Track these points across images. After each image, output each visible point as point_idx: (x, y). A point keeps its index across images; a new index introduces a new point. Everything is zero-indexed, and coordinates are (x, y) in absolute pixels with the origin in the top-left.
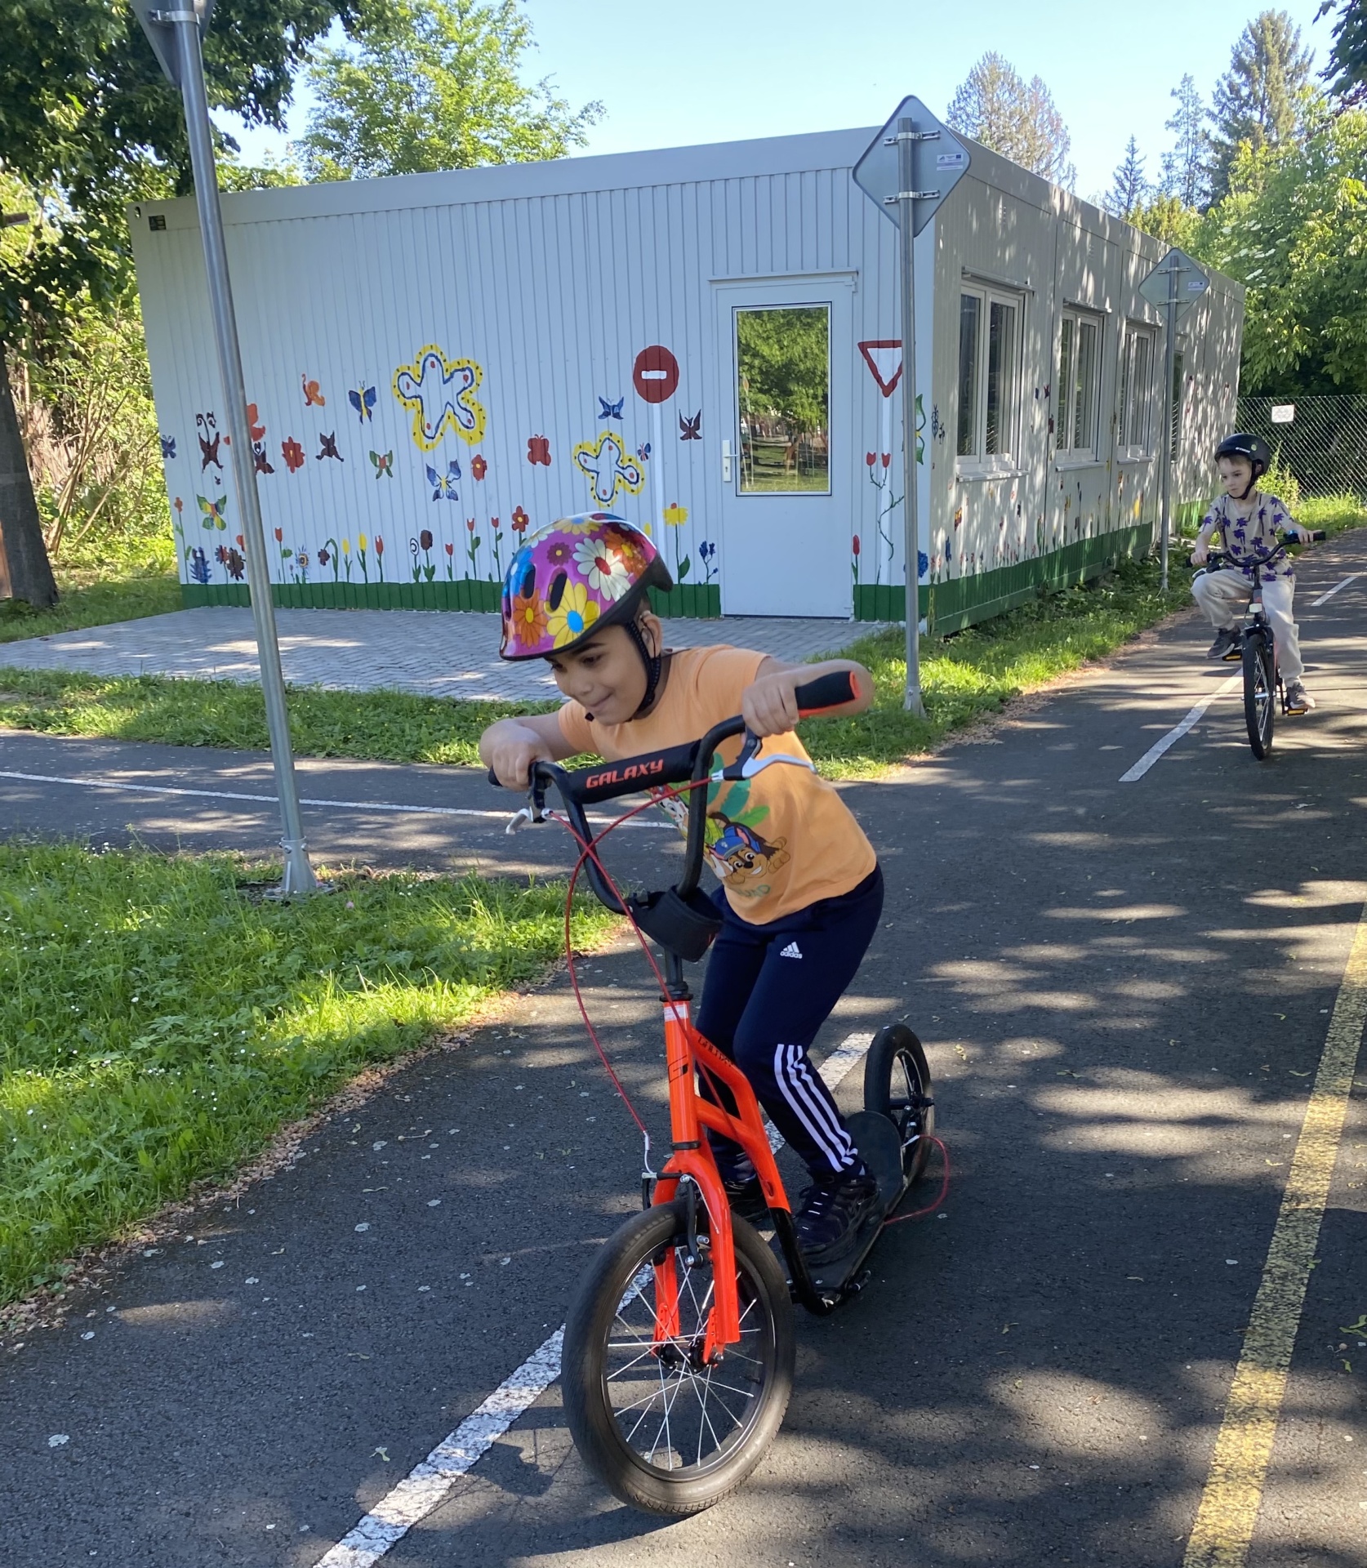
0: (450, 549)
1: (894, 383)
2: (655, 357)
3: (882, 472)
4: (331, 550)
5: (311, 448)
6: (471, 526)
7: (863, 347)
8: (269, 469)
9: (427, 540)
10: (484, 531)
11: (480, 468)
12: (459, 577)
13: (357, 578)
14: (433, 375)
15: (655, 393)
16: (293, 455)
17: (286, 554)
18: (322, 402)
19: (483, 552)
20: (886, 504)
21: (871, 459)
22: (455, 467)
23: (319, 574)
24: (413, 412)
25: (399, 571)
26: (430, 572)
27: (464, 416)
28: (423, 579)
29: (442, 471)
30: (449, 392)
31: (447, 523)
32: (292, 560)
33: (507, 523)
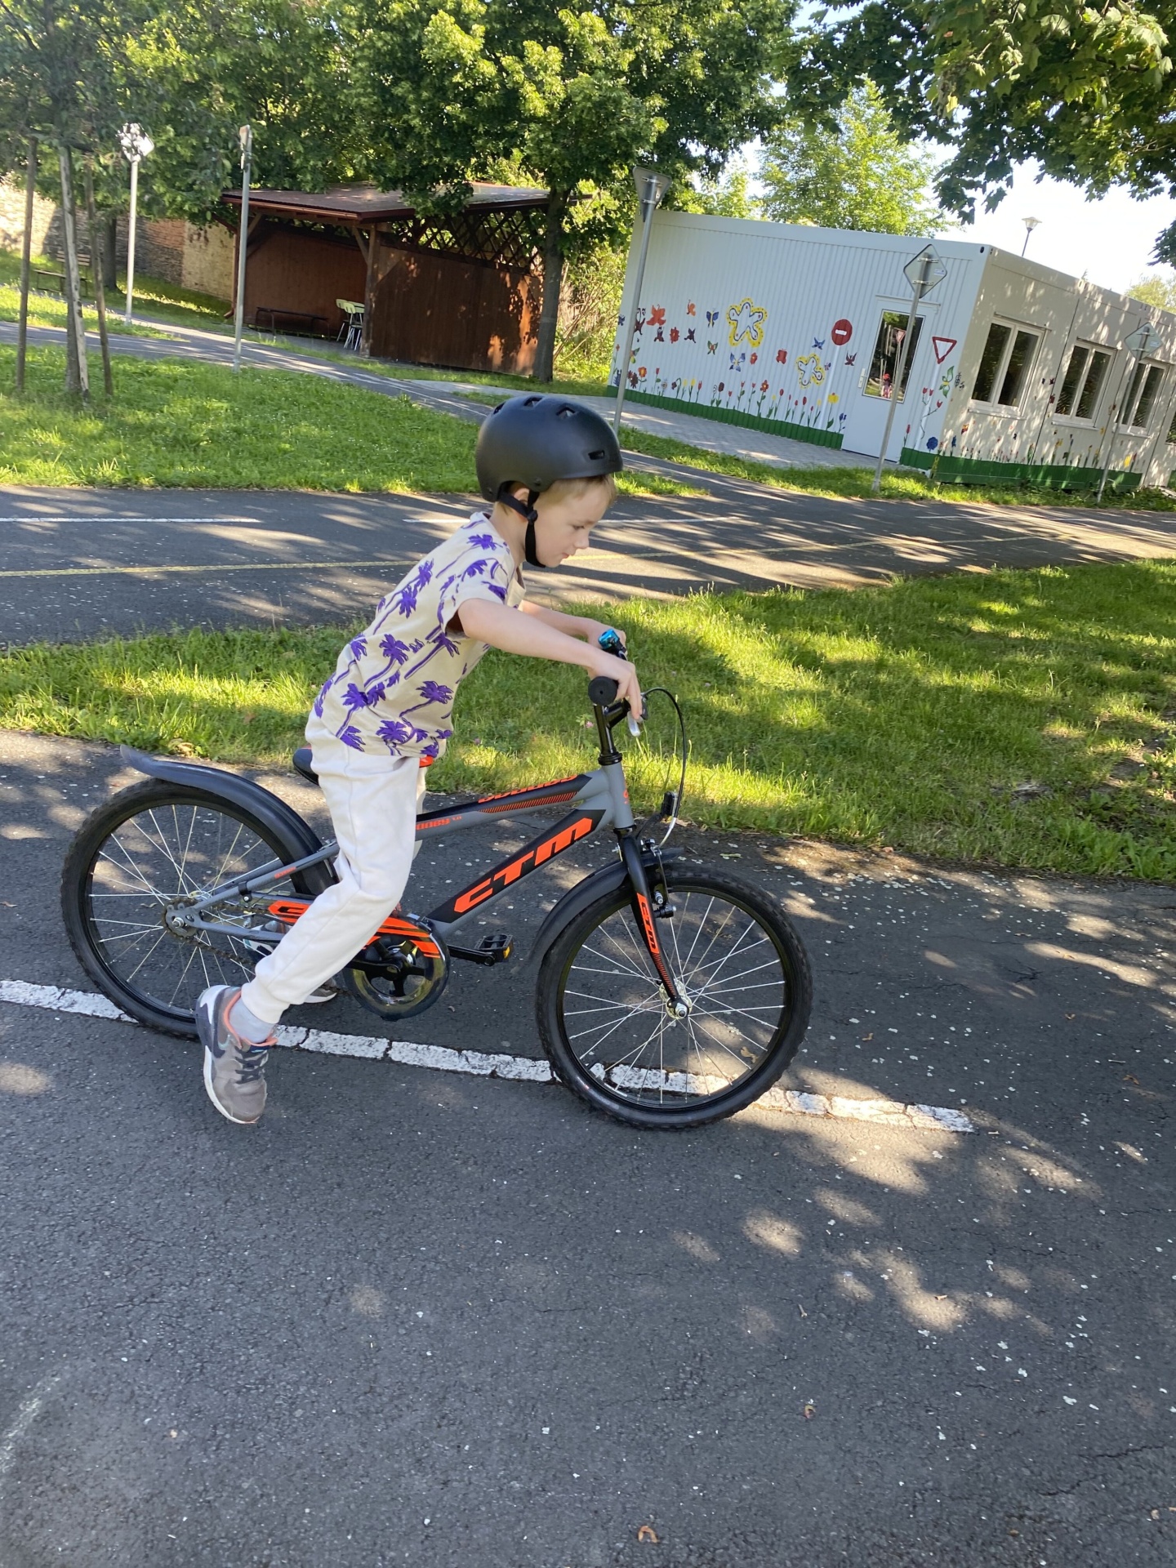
0: (730, 394)
1: (943, 358)
2: (844, 325)
3: (928, 398)
4: (678, 383)
5: (683, 334)
6: (743, 385)
7: (934, 339)
8: (662, 340)
9: (721, 387)
10: (748, 388)
11: (754, 359)
12: (730, 407)
13: (686, 399)
14: (746, 312)
15: (839, 340)
16: (675, 335)
17: (658, 380)
18: (694, 314)
19: (744, 398)
20: (926, 413)
21: (925, 391)
22: (743, 356)
23: (670, 394)
24: (732, 327)
25: (705, 400)
26: (719, 402)
27: (754, 333)
28: (715, 405)
29: (737, 357)
30: (750, 322)
31: (732, 382)
32: (659, 384)
33: (759, 386)
